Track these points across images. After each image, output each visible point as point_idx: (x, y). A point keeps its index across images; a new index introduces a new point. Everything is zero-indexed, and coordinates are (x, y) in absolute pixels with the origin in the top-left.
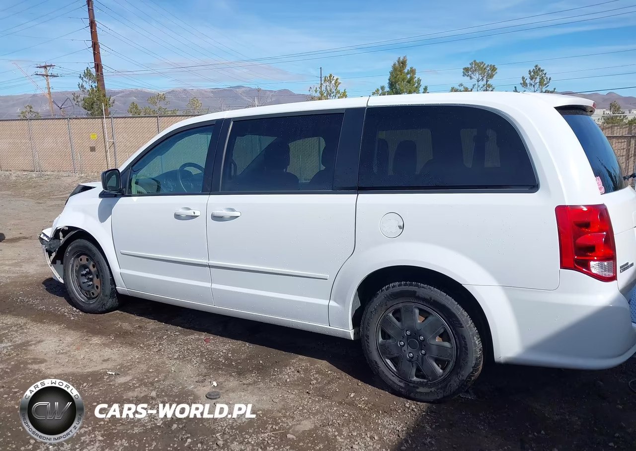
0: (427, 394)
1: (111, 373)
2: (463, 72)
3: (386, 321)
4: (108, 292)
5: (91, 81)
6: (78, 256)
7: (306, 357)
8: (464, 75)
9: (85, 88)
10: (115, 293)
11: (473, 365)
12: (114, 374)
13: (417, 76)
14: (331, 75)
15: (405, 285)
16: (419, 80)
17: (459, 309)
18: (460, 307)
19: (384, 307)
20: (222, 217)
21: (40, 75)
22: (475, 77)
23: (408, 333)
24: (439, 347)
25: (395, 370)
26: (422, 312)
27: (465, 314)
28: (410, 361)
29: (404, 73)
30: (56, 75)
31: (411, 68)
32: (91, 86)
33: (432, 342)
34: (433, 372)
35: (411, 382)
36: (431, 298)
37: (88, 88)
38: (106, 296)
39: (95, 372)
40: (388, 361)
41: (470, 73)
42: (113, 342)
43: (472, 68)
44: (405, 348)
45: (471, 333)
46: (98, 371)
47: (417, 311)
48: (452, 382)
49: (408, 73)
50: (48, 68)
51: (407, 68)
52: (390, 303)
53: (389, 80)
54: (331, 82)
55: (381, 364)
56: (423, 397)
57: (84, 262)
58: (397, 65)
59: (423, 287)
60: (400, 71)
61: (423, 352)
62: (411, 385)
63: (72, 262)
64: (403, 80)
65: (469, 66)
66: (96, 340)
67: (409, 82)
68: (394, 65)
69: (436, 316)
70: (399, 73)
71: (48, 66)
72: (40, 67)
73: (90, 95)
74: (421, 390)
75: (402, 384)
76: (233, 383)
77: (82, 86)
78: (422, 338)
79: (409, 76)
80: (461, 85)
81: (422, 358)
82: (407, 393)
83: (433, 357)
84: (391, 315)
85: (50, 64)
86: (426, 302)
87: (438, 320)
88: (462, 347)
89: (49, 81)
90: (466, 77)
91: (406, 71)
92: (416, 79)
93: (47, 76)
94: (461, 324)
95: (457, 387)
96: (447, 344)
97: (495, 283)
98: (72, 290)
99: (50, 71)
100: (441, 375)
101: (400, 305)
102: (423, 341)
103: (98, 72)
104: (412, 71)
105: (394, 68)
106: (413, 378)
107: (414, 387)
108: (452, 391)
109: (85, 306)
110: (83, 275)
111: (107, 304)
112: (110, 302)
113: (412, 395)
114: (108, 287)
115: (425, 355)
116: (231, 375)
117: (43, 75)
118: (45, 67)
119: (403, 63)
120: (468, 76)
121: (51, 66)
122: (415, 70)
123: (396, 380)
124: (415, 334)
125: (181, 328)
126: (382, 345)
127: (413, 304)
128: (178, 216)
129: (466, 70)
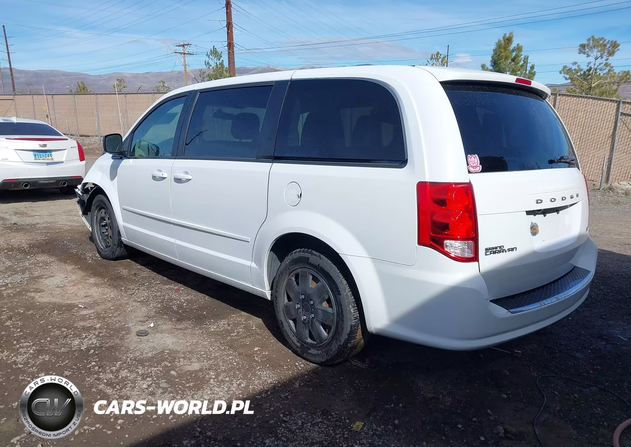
0: (315, 355)
1: (81, 306)
2: (579, 49)
3: (289, 285)
4: (116, 242)
5: (216, 59)
6: (100, 210)
7: (247, 314)
8: (580, 52)
9: (210, 66)
10: (121, 243)
11: (348, 332)
12: (83, 307)
13: (523, 54)
14: (438, 53)
15: (303, 252)
16: (526, 58)
17: (340, 277)
18: (341, 276)
19: (288, 271)
20: (180, 179)
21: (178, 53)
22: (592, 55)
23: (303, 297)
24: (325, 312)
25: (295, 330)
26: (315, 279)
27: (345, 282)
28: (303, 323)
29: (509, 50)
30: (192, 53)
31: (518, 45)
32: (216, 63)
33: (319, 307)
34: (320, 335)
35: (305, 343)
36: (319, 265)
37: (213, 65)
38: (115, 245)
39: (72, 304)
40: (291, 322)
41: (587, 50)
42: (105, 283)
43: (588, 45)
44: (300, 310)
45: (347, 301)
46: (75, 304)
47: (311, 277)
48: (333, 347)
49: (513, 51)
50: (186, 47)
51: (513, 45)
52: (292, 268)
53: (492, 57)
54: (438, 60)
55: (285, 324)
56: (312, 359)
57: (103, 215)
58: (503, 42)
59: (315, 255)
60: (505, 49)
61: (313, 315)
62: (305, 345)
63: (96, 214)
64: (506, 58)
65: (586, 42)
66: (92, 280)
67: (513, 60)
68: (499, 41)
69: (323, 281)
70: (503, 50)
71: (186, 45)
72: (179, 46)
73: (214, 71)
74: (312, 351)
75: (299, 345)
76: (168, 326)
77: (208, 63)
78: (312, 302)
79: (514, 54)
80: (575, 63)
81: (312, 321)
82: (301, 352)
83: (319, 321)
84: (294, 279)
85: (187, 43)
86: (316, 269)
87: (324, 286)
88: (340, 313)
89: (186, 59)
90: (582, 54)
91: (512, 47)
92: (522, 57)
93: (184, 54)
94: (339, 292)
95: (336, 352)
96: (330, 310)
97: (366, 255)
98: (96, 238)
99: (188, 49)
100: (325, 339)
101: (299, 270)
102: (313, 305)
103: (230, 49)
104: (519, 49)
105: (499, 46)
106: (308, 339)
107: (307, 348)
108: (333, 354)
109: (103, 253)
110: (103, 226)
111: (116, 251)
112: (118, 251)
113: (305, 355)
114: (116, 237)
115: (314, 318)
116: (171, 320)
117: (181, 53)
118: (183, 46)
119: (509, 40)
120: (584, 53)
121: (188, 44)
122: (522, 46)
123: (295, 339)
124: (308, 298)
125: (166, 279)
126: (286, 306)
127: (307, 270)
128: (154, 178)
129: (583, 46)
